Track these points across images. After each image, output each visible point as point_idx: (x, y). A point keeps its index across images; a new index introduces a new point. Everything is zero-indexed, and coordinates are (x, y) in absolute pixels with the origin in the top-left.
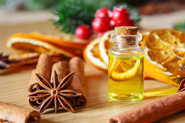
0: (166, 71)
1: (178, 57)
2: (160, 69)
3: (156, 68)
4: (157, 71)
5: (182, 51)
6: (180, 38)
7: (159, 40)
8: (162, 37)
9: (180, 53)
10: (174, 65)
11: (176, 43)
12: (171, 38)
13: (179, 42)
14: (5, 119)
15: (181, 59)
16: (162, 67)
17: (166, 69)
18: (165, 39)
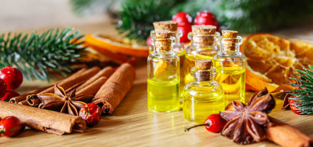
0: (272, 83)
1: (282, 66)
2: (264, 80)
3: (260, 79)
4: (261, 83)
5: (284, 59)
6: (279, 45)
7: (256, 48)
8: (259, 43)
9: (283, 61)
10: (278, 75)
11: (275, 50)
12: (269, 45)
13: (278, 50)
14: (48, 127)
15: (285, 69)
16: (266, 78)
17: (271, 80)
18: (263, 46)
